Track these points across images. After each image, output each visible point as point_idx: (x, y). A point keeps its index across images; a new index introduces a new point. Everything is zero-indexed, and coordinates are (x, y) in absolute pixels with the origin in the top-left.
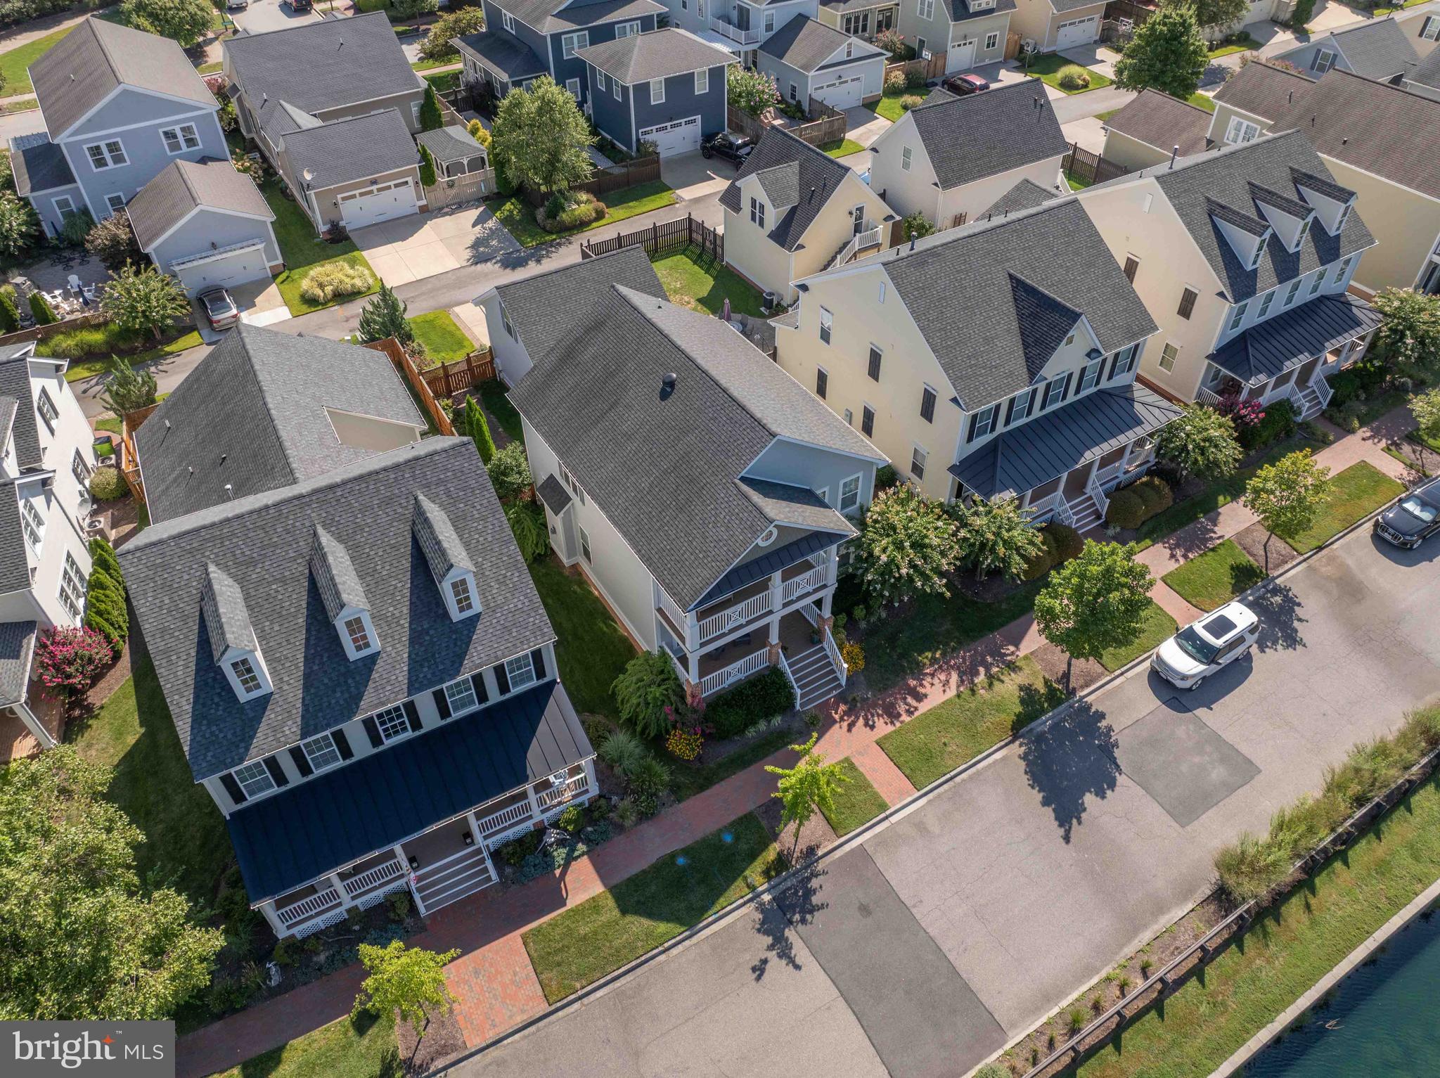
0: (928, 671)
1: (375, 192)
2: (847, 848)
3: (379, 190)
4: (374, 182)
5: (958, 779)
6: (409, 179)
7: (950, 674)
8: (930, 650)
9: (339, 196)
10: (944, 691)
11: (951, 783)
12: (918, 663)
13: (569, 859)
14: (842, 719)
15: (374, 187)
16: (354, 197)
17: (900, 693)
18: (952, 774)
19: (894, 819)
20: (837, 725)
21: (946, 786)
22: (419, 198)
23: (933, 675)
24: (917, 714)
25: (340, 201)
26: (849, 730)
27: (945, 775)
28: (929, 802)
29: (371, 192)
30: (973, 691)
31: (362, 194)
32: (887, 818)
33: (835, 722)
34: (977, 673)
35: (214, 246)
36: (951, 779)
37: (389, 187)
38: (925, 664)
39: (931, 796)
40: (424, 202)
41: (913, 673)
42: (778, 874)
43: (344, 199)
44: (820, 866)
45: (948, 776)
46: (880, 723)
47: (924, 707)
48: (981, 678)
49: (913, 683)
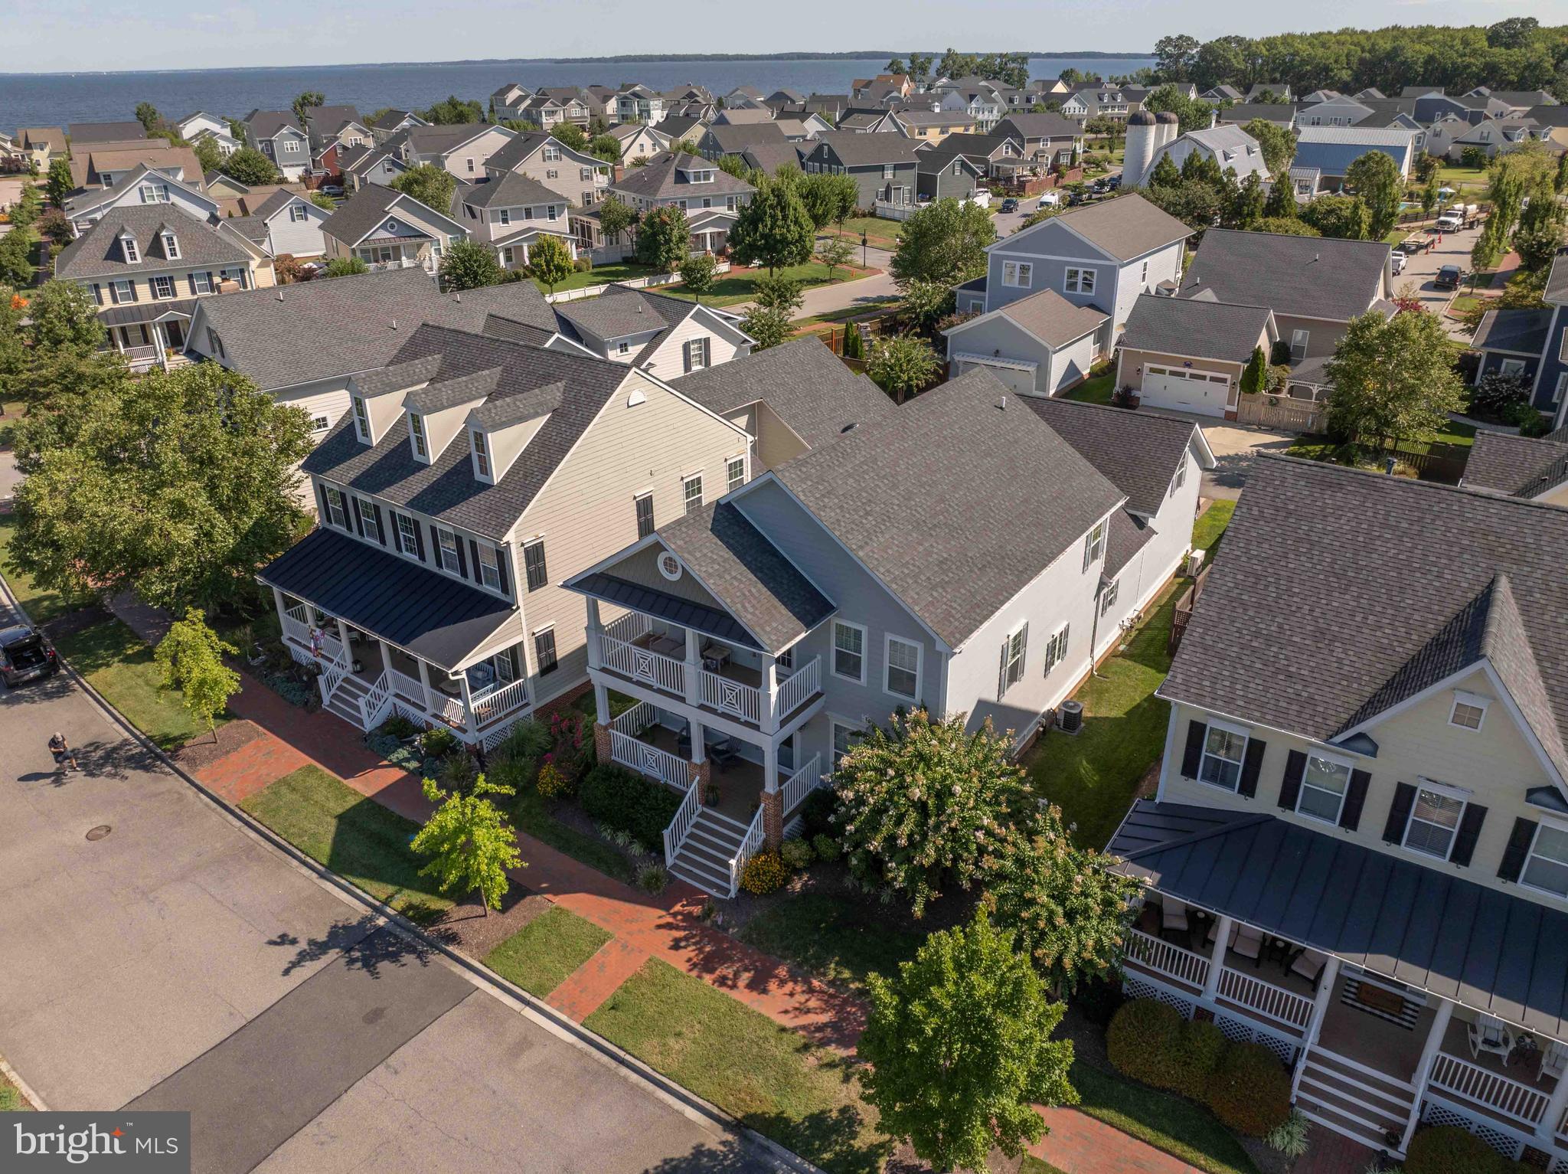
0: (816, 983)
1: (1187, 376)
2: (469, 976)
3: (1192, 376)
4: (1188, 365)
5: (624, 1071)
6: (1228, 376)
7: (824, 1011)
8: (854, 972)
9: (1148, 365)
10: (786, 1012)
11: (613, 1064)
12: (825, 965)
13: (398, 765)
14: (674, 915)
15: (1188, 371)
16: (1162, 372)
17: (753, 963)
18: (628, 1058)
19: (529, 1013)
20: (663, 913)
21: (605, 1059)
22: (1230, 402)
23: (811, 991)
24: (724, 990)
25: (1146, 371)
26: (659, 927)
27: (621, 1048)
28: (572, 1045)
29: (1183, 375)
30: (806, 1047)
31: (1172, 373)
32: (528, 1003)
33: (667, 908)
34: (847, 1046)
35: (997, 353)
36: (622, 1062)
37: (1204, 378)
38: (824, 975)
39: (581, 1044)
40: (1234, 409)
41: (800, 965)
42: (412, 919)
43: (1152, 370)
44: (436, 958)
45: (621, 1054)
46: (689, 952)
47: (742, 996)
48: (836, 1052)
49: (782, 971)
